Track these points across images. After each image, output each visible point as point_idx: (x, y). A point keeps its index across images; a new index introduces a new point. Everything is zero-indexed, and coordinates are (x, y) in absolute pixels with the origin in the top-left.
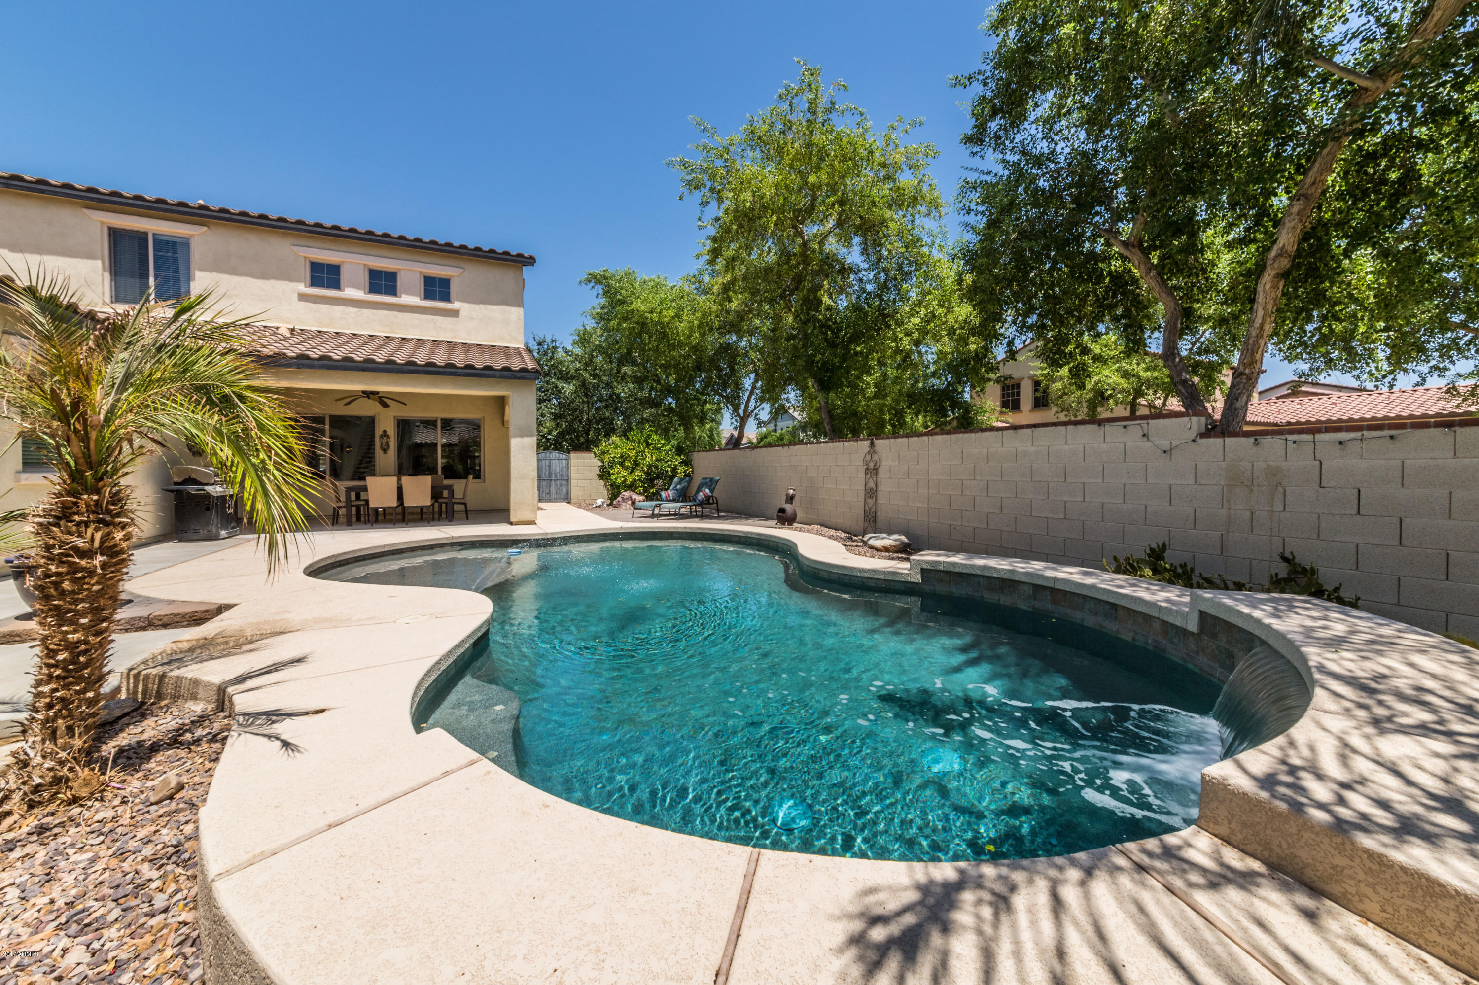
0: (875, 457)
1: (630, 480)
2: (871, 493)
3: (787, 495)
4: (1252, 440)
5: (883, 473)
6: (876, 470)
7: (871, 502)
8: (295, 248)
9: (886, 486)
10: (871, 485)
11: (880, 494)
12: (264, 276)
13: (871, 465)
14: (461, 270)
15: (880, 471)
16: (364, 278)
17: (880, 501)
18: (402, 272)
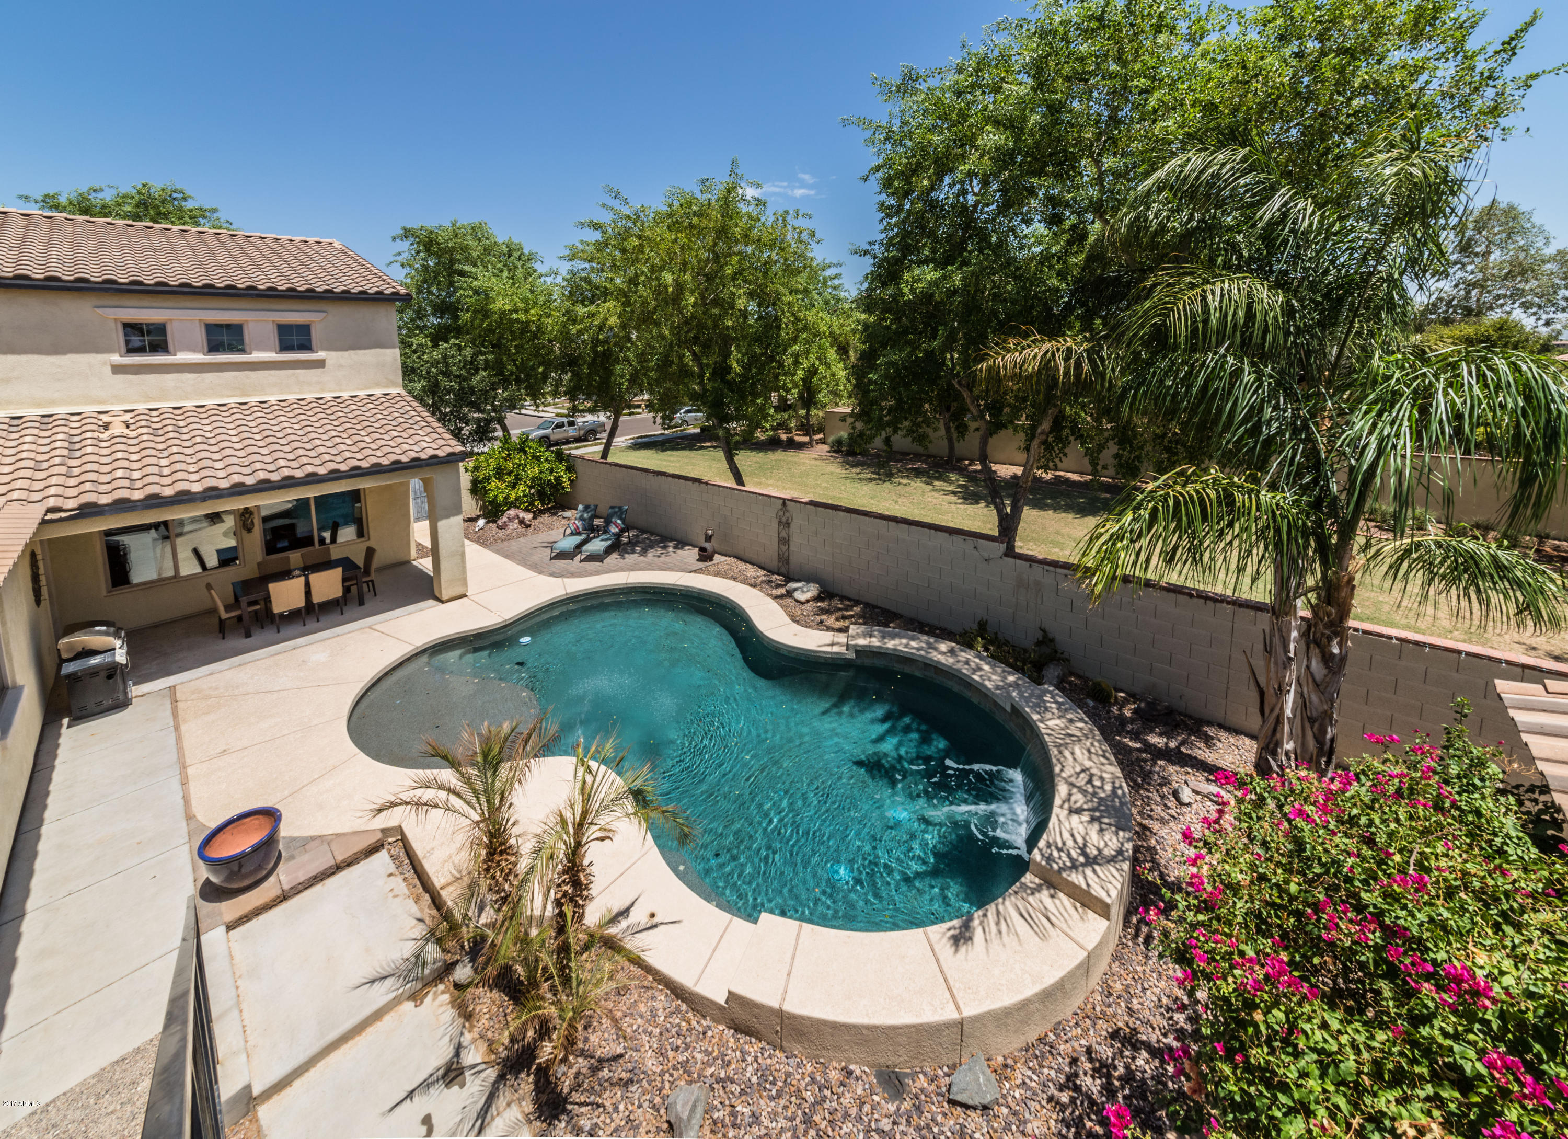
0: (787, 515)
1: (513, 496)
2: (784, 541)
3: (706, 534)
4: (1028, 564)
5: (794, 527)
6: (788, 524)
7: (784, 548)
8: (100, 311)
9: (797, 540)
10: (784, 534)
11: (792, 543)
12: (57, 349)
13: (784, 520)
14: (324, 314)
15: (792, 525)
16: (200, 336)
17: (792, 548)
18: (251, 325)
